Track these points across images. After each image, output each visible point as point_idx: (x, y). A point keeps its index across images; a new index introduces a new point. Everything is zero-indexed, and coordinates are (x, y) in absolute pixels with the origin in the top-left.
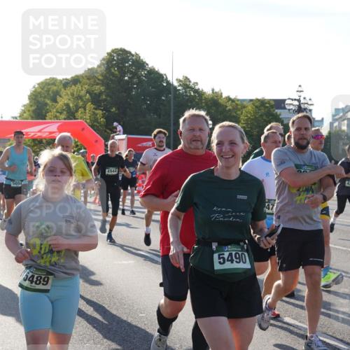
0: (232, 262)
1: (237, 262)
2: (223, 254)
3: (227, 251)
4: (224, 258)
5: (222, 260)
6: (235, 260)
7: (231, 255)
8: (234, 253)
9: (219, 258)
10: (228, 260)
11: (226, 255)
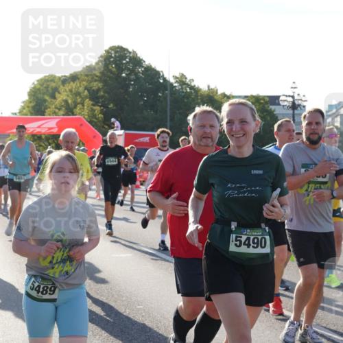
0: (249, 247)
1: (253, 247)
2: (241, 237)
3: (246, 234)
4: (240, 241)
5: (238, 243)
6: (252, 245)
7: (248, 239)
8: (252, 238)
9: (236, 240)
10: (244, 244)
11: (244, 238)
